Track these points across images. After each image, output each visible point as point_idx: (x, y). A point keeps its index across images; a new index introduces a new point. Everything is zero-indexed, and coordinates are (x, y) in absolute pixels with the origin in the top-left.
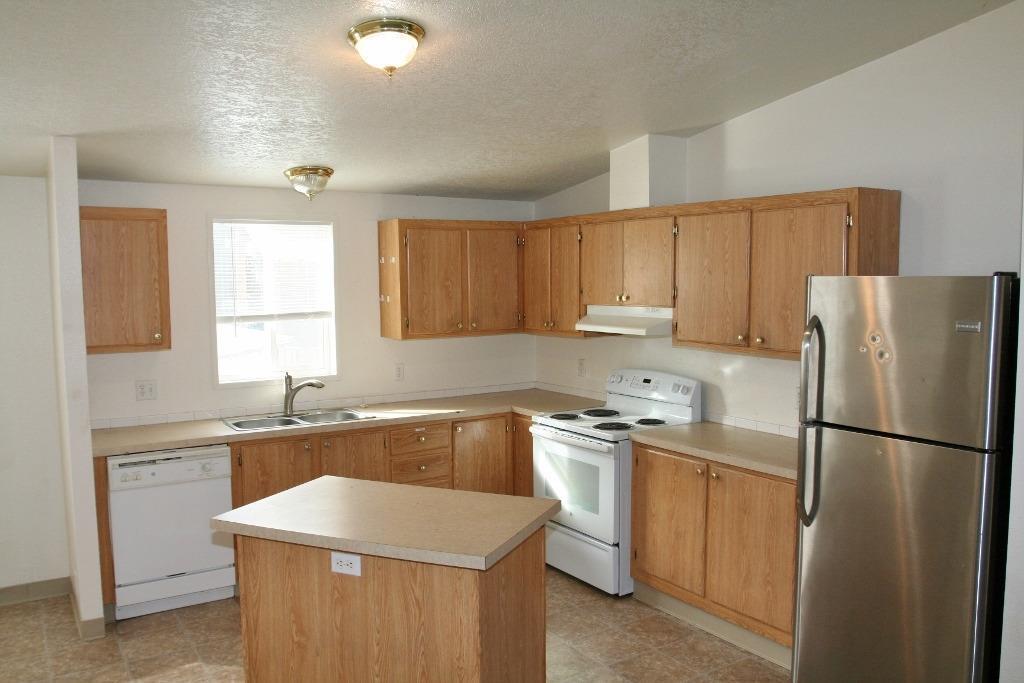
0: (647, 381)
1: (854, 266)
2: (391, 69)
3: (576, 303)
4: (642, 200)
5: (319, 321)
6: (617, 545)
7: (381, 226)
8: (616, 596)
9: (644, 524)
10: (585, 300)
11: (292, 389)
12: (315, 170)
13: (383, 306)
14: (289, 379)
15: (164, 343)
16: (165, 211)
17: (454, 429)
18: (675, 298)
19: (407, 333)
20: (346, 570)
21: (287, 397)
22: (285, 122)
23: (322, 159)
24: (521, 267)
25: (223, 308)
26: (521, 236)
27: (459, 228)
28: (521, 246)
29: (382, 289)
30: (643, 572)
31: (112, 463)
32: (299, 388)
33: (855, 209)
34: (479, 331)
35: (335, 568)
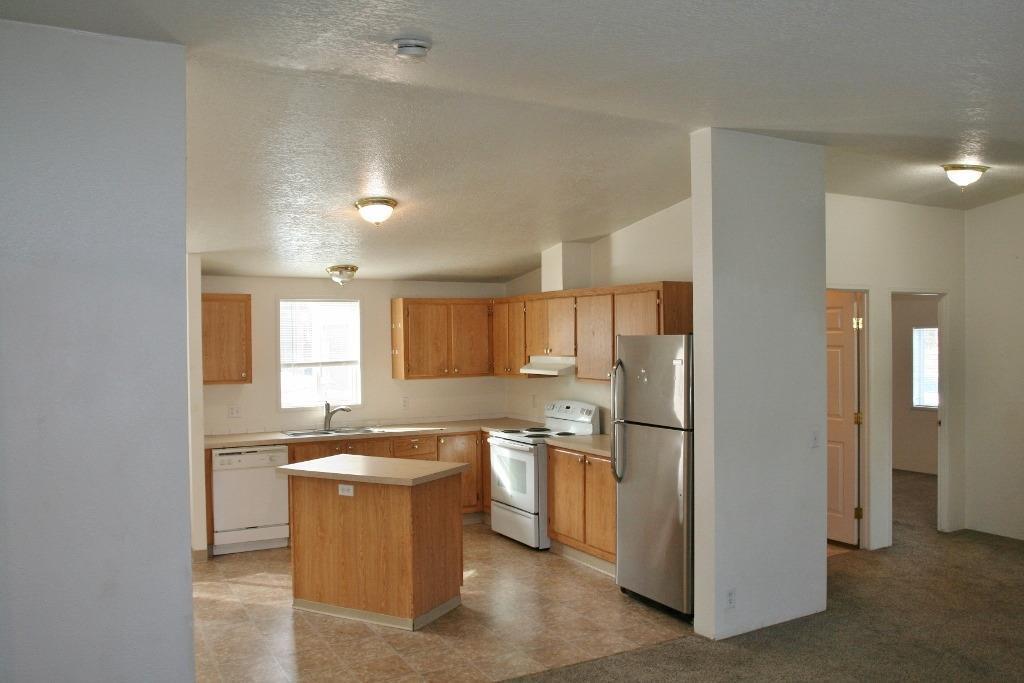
0: (568, 408)
1: (662, 331)
2: (378, 224)
3: (523, 355)
4: (558, 286)
5: (349, 367)
6: (537, 514)
7: (392, 302)
8: (537, 549)
9: (553, 500)
10: (528, 353)
11: (330, 412)
12: (346, 268)
13: (393, 357)
14: (328, 406)
15: (248, 379)
16: (250, 295)
17: (439, 440)
18: (576, 350)
19: (408, 376)
20: (346, 494)
21: (326, 418)
22: (324, 244)
23: (350, 261)
24: (491, 329)
25: (284, 358)
26: (490, 309)
27: (446, 303)
28: (490, 315)
29: (393, 346)
30: (553, 532)
31: (215, 452)
32: (335, 412)
33: (662, 296)
34: (460, 375)
35: (340, 493)
